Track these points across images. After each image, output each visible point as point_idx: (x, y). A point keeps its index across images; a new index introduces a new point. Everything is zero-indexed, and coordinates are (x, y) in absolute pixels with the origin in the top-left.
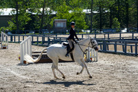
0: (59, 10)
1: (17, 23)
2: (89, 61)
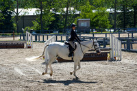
0: (83, 10)
1: (41, 23)
2: (113, 60)
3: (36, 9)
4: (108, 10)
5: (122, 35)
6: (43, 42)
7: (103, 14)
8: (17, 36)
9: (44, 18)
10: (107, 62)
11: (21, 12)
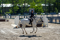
0: (31, 5)
1: (13, 10)
2: (44, 26)
3: (11, 4)
4: (42, 5)
5: (48, 16)
6: (14, 18)
7: (40, 6)
9: (14, 8)
10: (42, 27)
11: (4, 5)
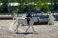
0: (38, 3)
1: (20, 9)
3: (18, 3)
6: (21, 17)
8: (10, 14)
9: (21, 7)
10: (48, 25)
11: (12, 4)
